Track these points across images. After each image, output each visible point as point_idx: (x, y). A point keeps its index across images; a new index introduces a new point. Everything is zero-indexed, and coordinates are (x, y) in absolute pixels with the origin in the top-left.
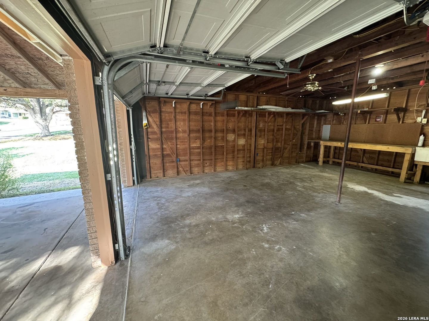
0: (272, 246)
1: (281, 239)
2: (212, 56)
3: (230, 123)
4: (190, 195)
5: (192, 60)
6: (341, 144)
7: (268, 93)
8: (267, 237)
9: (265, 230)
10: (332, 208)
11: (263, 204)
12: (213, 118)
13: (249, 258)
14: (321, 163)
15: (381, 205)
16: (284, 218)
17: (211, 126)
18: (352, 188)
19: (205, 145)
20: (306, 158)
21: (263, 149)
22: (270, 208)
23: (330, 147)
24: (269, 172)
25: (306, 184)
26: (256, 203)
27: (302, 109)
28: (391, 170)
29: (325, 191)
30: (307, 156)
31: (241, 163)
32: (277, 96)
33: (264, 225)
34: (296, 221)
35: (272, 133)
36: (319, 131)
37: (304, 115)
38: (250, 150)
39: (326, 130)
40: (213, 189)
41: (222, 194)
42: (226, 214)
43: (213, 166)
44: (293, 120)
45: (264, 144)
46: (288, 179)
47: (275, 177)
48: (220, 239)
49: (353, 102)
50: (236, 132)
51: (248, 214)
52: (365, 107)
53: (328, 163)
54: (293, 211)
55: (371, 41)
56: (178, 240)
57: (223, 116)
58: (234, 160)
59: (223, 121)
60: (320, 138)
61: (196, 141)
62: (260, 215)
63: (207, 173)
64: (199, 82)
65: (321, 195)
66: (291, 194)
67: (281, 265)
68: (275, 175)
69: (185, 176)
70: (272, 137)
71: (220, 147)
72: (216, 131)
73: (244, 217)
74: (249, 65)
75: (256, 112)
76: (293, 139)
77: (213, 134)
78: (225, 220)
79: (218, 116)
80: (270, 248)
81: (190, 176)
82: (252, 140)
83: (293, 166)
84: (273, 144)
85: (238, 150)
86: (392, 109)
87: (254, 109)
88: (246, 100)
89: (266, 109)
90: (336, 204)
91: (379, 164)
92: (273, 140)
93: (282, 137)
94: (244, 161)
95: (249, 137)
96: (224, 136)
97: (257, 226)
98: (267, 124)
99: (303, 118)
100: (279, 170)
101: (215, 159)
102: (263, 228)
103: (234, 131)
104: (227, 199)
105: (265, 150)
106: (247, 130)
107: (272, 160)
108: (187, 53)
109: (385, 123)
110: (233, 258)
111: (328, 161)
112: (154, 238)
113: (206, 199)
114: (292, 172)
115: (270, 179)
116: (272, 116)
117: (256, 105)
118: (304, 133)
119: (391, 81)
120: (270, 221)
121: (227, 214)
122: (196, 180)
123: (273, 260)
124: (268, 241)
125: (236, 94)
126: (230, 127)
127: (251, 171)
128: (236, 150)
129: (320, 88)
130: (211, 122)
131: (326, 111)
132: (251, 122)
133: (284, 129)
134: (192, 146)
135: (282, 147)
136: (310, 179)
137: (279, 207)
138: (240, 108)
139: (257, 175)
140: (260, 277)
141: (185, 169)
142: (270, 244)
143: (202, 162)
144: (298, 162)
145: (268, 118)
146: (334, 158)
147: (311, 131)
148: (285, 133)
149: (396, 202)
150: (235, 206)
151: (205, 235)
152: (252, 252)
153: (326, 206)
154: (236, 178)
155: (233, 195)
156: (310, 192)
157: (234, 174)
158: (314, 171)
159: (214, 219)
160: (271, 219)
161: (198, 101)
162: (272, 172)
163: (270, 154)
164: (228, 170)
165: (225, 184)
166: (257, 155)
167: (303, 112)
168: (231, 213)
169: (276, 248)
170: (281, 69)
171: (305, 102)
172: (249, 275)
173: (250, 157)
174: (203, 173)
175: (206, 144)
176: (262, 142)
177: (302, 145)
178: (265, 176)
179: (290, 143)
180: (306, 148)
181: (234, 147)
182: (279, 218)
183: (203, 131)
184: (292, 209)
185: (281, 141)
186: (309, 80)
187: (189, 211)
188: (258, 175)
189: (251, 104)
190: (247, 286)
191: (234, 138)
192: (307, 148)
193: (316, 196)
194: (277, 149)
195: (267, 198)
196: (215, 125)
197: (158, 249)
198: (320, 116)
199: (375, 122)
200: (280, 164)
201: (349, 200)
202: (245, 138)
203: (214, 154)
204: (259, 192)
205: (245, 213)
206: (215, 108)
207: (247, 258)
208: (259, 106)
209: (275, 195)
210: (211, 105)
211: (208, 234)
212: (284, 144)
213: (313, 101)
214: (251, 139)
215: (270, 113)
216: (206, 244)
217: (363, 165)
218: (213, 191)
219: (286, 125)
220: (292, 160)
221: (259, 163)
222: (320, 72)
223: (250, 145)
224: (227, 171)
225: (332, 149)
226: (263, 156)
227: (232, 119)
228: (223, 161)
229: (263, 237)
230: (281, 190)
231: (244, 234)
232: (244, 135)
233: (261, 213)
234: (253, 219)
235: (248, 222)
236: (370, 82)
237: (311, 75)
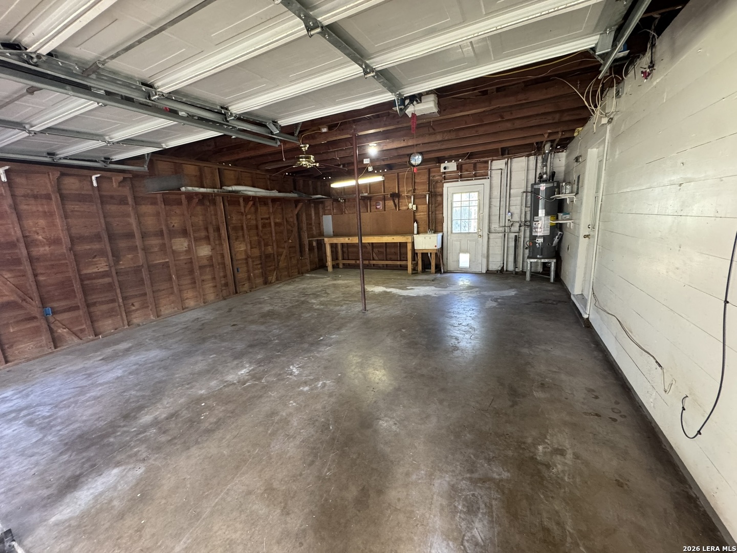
0: (313, 385)
1: (321, 373)
2: (163, 95)
3: (174, 218)
4: (119, 375)
5: (105, 91)
6: (349, 239)
7: (236, 165)
8: (302, 379)
9: (296, 371)
10: (361, 318)
11: (276, 341)
12: (131, 208)
13: (290, 414)
14: (330, 269)
15: (401, 302)
16: (313, 348)
17: (130, 224)
18: (372, 291)
19: (123, 267)
20: (310, 265)
21: (246, 259)
22: (289, 343)
23: (336, 244)
24: (264, 295)
25: (322, 299)
26: (266, 344)
27: (293, 192)
28: (399, 263)
29: (347, 302)
30: (311, 262)
31: (212, 290)
32: (252, 171)
33: (291, 367)
34: (329, 346)
35: (255, 231)
36: (319, 224)
37: (297, 202)
38: (224, 264)
39: (328, 222)
40: (171, 348)
41: (197, 351)
42: (223, 377)
43: (150, 308)
44: (282, 209)
45: (246, 251)
46: (297, 298)
47: (276, 300)
48: (232, 413)
49: (358, 185)
50: (190, 234)
51: (259, 362)
52: (364, 192)
53: (339, 268)
54: (321, 336)
55: (365, 117)
56: (144, 455)
57: (154, 203)
58: (196, 287)
59: (158, 214)
60: (321, 234)
61: (94, 260)
62: (279, 356)
63: (139, 325)
64: (100, 132)
65: (344, 307)
66: (309, 316)
67: (333, 400)
68: (275, 298)
69: (79, 344)
70: (256, 238)
71: (161, 266)
72: (144, 236)
73: (256, 368)
74: (228, 121)
75: (221, 198)
76: (289, 239)
77: (138, 242)
78: (225, 384)
79: (144, 204)
80: (312, 389)
81: (96, 341)
82: (225, 245)
83: (297, 280)
84: (259, 250)
85: (201, 267)
86: (388, 194)
87: (218, 191)
88: (198, 174)
89: (240, 191)
90: (363, 312)
91: (388, 259)
92: (259, 242)
93: (272, 236)
94: (215, 286)
95: (217, 242)
96: (164, 244)
97: (281, 372)
98: (244, 217)
99: (296, 207)
100: (278, 290)
101: (153, 292)
102: (292, 370)
103: (184, 233)
104: (211, 355)
105: (250, 260)
106: (211, 230)
107: (263, 275)
108: (105, 78)
109: (385, 211)
110: (268, 425)
111: (338, 264)
112: (72, 484)
113: (165, 368)
114: (298, 288)
115: (271, 305)
116: (251, 203)
117: (219, 184)
118: (301, 229)
119: (383, 163)
120: (297, 359)
121: (224, 375)
122: (118, 344)
123: (321, 400)
124: (305, 383)
125: (177, 161)
126: (175, 225)
127: (234, 301)
128: (196, 266)
129: (318, 165)
130: (128, 216)
131: (324, 197)
132: (216, 214)
133: (273, 224)
134: (84, 272)
135: (275, 253)
136: (325, 291)
137: (301, 337)
138: (190, 188)
139: (246, 304)
140: (315, 426)
141: (75, 329)
142: (310, 385)
143: (121, 304)
144: (301, 273)
145: (245, 207)
146: (343, 259)
147: (309, 224)
148: (275, 230)
149: (411, 295)
150: (232, 359)
151: (200, 422)
152: (290, 405)
153: (354, 318)
154: (210, 317)
155: (219, 345)
156: (331, 308)
157: (203, 313)
158: (326, 281)
159: (203, 391)
160: (297, 356)
161: (86, 172)
162: (268, 294)
163: (259, 266)
164: (187, 308)
165: (193, 333)
166: (238, 271)
167: (295, 197)
168: (231, 371)
169: (319, 385)
170: (276, 134)
171: (295, 182)
172: (300, 432)
173: (225, 276)
174: (129, 325)
175: (123, 264)
176: (241, 248)
177: (301, 246)
178: (260, 303)
179: (286, 245)
180: (307, 250)
181: (191, 262)
182: (308, 351)
183: (111, 237)
184: (318, 334)
185: (271, 244)
186: (302, 153)
187: (138, 401)
188: (248, 304)
189: (207, 181)
190: (304, 444)
191: (189, 245)
192: (309, 250)
193: (340, 311)
194: (268, 256)
195: (279, 332)
196: (140, 223)
197: (101, 494)
198: (318, 202)
199: (376, 210)
200: (277, 279)
201: (374, 305)
202: (210, 244)
203: (147, 282)
204: (262, 328)
205: (255, 362)
206: (133, 187)
207: (287, 415)
208: (225, 186)
209: (289, 324)
210: (121, 182)
211: (205, 416)
212: (278, 247)
213: (304, 181)
214: (221, 244)
215: (247, 198)
216: (209, 432)
217: (374, 262)
218: (172, 351)
219: (274, 218)
220: (292, 271)
221: (244, 284)
222: (314, 142)
223: (223, 256)
224: (185, 311)
225: (339, 247)
226: (248, 271)
227: (177, 209)
228: (172, 294)
229: (296, 381)
230: (295, 314)
231: (268, 389)
232: (207, 238)
233: (279, 353)
234: (271, 365)
235: (266, 372)
236: (366, 161)
237: (303, 146)
